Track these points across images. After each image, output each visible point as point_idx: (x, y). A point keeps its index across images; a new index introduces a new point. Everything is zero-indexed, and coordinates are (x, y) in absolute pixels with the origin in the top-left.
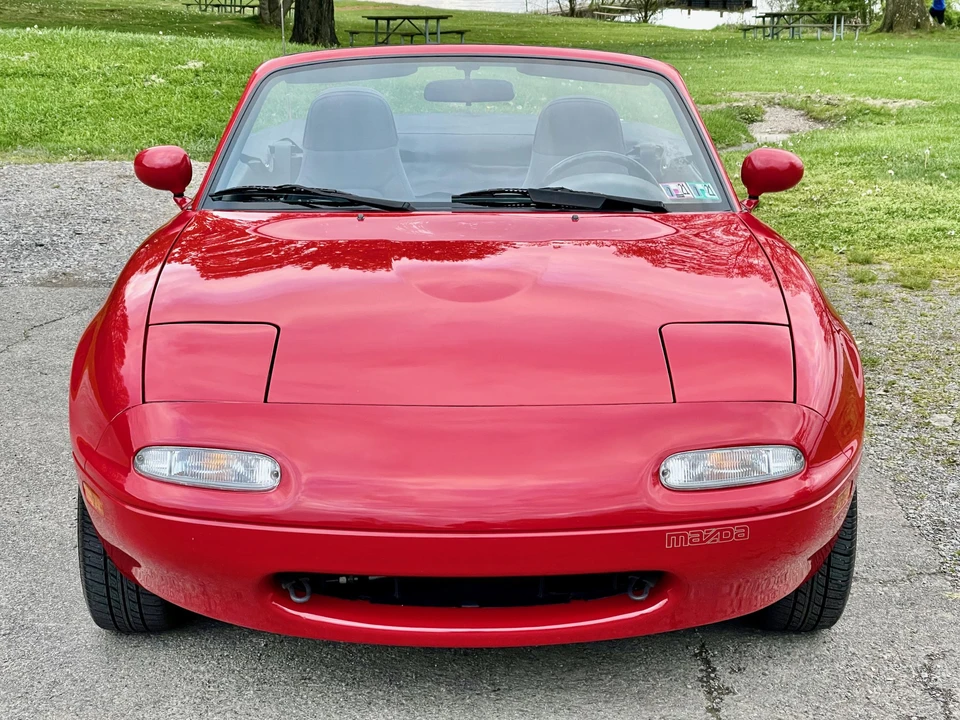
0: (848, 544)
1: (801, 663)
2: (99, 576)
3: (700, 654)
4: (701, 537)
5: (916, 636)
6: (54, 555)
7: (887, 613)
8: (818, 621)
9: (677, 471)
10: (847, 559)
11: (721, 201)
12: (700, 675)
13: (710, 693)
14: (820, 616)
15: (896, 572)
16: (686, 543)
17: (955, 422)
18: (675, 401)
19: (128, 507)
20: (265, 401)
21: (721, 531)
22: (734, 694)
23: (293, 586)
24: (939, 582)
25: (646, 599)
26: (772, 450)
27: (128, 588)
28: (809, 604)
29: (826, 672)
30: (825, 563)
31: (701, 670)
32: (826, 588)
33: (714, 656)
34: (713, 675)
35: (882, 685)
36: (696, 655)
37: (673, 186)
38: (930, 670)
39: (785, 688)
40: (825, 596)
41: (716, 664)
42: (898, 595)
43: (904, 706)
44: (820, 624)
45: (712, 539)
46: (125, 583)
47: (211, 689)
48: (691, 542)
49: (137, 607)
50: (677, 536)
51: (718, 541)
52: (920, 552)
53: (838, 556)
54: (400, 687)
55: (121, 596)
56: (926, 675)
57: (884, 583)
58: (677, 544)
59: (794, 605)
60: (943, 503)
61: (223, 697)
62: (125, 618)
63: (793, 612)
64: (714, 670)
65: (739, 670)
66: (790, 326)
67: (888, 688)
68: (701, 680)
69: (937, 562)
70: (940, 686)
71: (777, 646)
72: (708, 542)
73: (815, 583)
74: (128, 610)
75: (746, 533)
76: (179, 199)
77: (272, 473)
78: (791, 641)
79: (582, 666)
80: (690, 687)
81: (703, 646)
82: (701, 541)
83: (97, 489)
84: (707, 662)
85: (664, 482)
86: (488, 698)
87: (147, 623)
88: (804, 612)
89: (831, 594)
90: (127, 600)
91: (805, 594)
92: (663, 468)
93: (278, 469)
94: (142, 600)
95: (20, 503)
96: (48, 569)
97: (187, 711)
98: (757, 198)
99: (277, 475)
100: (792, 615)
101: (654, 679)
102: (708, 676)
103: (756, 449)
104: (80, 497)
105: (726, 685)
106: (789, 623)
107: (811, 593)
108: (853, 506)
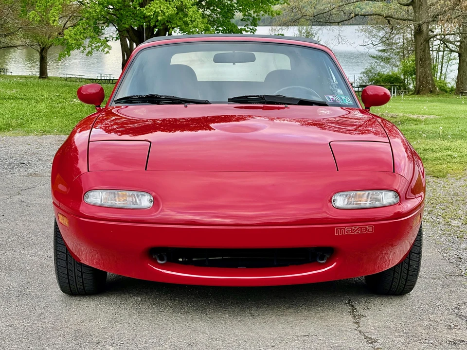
0: (418, 248)
1: (397, 306)
2: (64, 264)
3: (349, 303)
4: (352, 230)
5: (451, 297)
6: (37, 269)
7: (437, 289)
8: (404, 288)
9: (340, 201)
10: (418, 256)
11: (353, 104)
12: (349, 311)
13: (355, 317)
14: (405, 285)
15: (439, 275)
16: (345, 233)
17: (463, 224)
18: (338, 170)
19: (81, 219)
20: (146, 170)
21: (361, 228)
22: (366, 317)
23: (159, 256)
24: (460, 278)
25: (326, 262)
26: (384, 192)
27: (77, 270)
28: (400, 278)
29: (409, 310)
30: (407, 258)
31: (349, 309)
32: (408, 270)
33: (355, 304)
34: (355, 311)
35: (436, 314)
36: (347, 304)
37: (331, 97)
38: (458, 309)
39: (390, 315)
40: (408, 274)
41: (356, 306)
42: (441, 283)
43: (447, 322)
44: (405, 290)
45: (357, 232)
46: (76, 267)
47: (117, 315)
48: (347, 233)
49: (81, 280)
50: (341, 229)
51: (360, 232)
52: (450, 268)
53: (414, 254)
54: (206, 314)
55: (74, 274)
56: (457, 311)
57: (434, 279)
58: (341, 233)
59: (393, 279)
60: (460, 252)
61: (122, 318)
62: (75, 286)
63: (392, 283)
64: (356, 309)
65: (368, 309)
66: (390, 143)
67: (439, 315)
68: (350, 312)
69: (459, 272)
70: (464, 315)
71: (385, 300)
72: (355, 233)
73: (403, 268)
74: (77, 281)
75: (373, 229)
76: (98, 108)
77: (149, 200)
78: (392, 299)
79: (293, 307)
80: (344, 314)
81: (350, 300)
82: (352, 232)
83: (66, 214)
84: (352, 306)
85: (334, 205)
86: (248, 318)
87: (86, 288)
88: (398, 283)
89: (410, 273)
90: (76, 276)
91: (398, 273)
92: (333, 199)
93: (152, 199)
94: (84, 276)
95: (20, 251)
96: (35, 274)
97: (105, 323)
98: (369, 108)
99: (152, 202)
100: (392, 284)
101: (328, 312)
102: (353, 311)
103: (377, 192)
104: (56, 223)
105: (362, 314)
106: (390, 289)
107: (401, 273)
108: (420, 231)
